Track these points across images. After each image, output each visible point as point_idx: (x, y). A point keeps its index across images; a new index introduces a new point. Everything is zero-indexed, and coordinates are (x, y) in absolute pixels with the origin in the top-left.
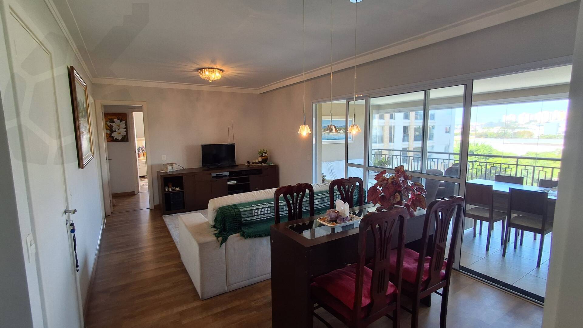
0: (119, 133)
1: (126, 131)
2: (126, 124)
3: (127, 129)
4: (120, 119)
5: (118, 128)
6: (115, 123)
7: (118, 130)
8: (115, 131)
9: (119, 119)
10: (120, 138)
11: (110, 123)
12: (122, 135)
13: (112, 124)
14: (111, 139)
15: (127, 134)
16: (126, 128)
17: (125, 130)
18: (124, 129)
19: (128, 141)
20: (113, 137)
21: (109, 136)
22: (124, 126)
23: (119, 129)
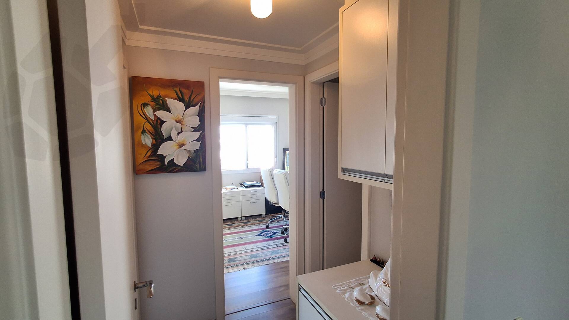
0: (181, 145)
1: (202, 139)
2: (201, 115)
3: (204, 130)
4: (186, 98)
5: (176, 128)
6: (168, 110)
7: (179, 134)
8: (170, 139)
9: (181, 100)
10: (181, 161)
11: (155, 111)
12: (189, 152)
13: (161, 114)
14: (155, 165)
15: (203, 146)
16: (201, 128)
17: (197, 135)
18: (195, 130)
19: (204, 170)
20: (162, 158)
21: (149, 154)
22: (196, 121)
23: (182, 132)
